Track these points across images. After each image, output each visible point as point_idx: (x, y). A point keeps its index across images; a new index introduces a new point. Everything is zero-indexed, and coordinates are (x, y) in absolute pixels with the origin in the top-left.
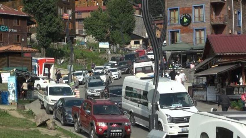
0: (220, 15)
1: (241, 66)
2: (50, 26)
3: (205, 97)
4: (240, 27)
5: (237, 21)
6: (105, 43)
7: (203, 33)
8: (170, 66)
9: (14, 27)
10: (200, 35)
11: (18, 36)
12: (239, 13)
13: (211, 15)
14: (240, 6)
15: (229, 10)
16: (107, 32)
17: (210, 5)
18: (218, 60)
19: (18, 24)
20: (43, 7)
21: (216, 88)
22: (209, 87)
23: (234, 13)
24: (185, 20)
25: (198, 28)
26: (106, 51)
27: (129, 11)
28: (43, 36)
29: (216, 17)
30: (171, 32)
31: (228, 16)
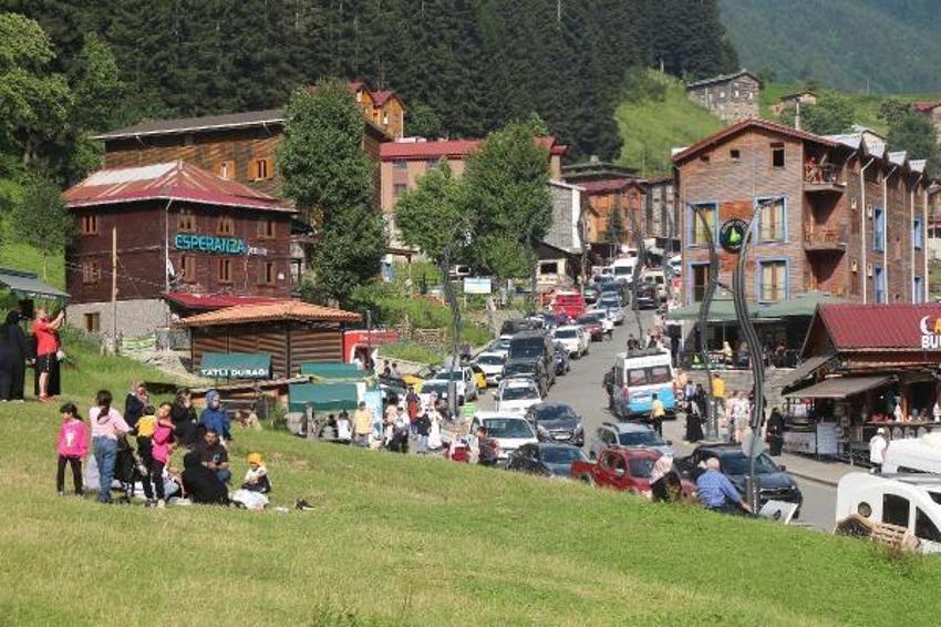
0: (827, 223)
1: (897, 380)
2: (358, 238)
3: (812, 444)
4: (882, 252)
5: (874, 238)
6: (482, 280)
7: (781, 271)
8: (696, 360)
9: (259, 243)
10: (774, 276)
11: (269, 266)
12: (878, 213)
13: (803, 225)
14: (880, 195)
15: (853, 210)
16: (464, 238)
17: (803, 199)
18: (844, 364)
19: (269, 233)
20: (340, 186)
21: (838, 425)
22: (822, 423)
23: (866, 215)
24: (734, 236)
25: (769, 258)
26: (484, 302)
27: (534, 176)
28: (337, 267)
29: (818, 227)
30: (694, 266)
31: (850, 227)
